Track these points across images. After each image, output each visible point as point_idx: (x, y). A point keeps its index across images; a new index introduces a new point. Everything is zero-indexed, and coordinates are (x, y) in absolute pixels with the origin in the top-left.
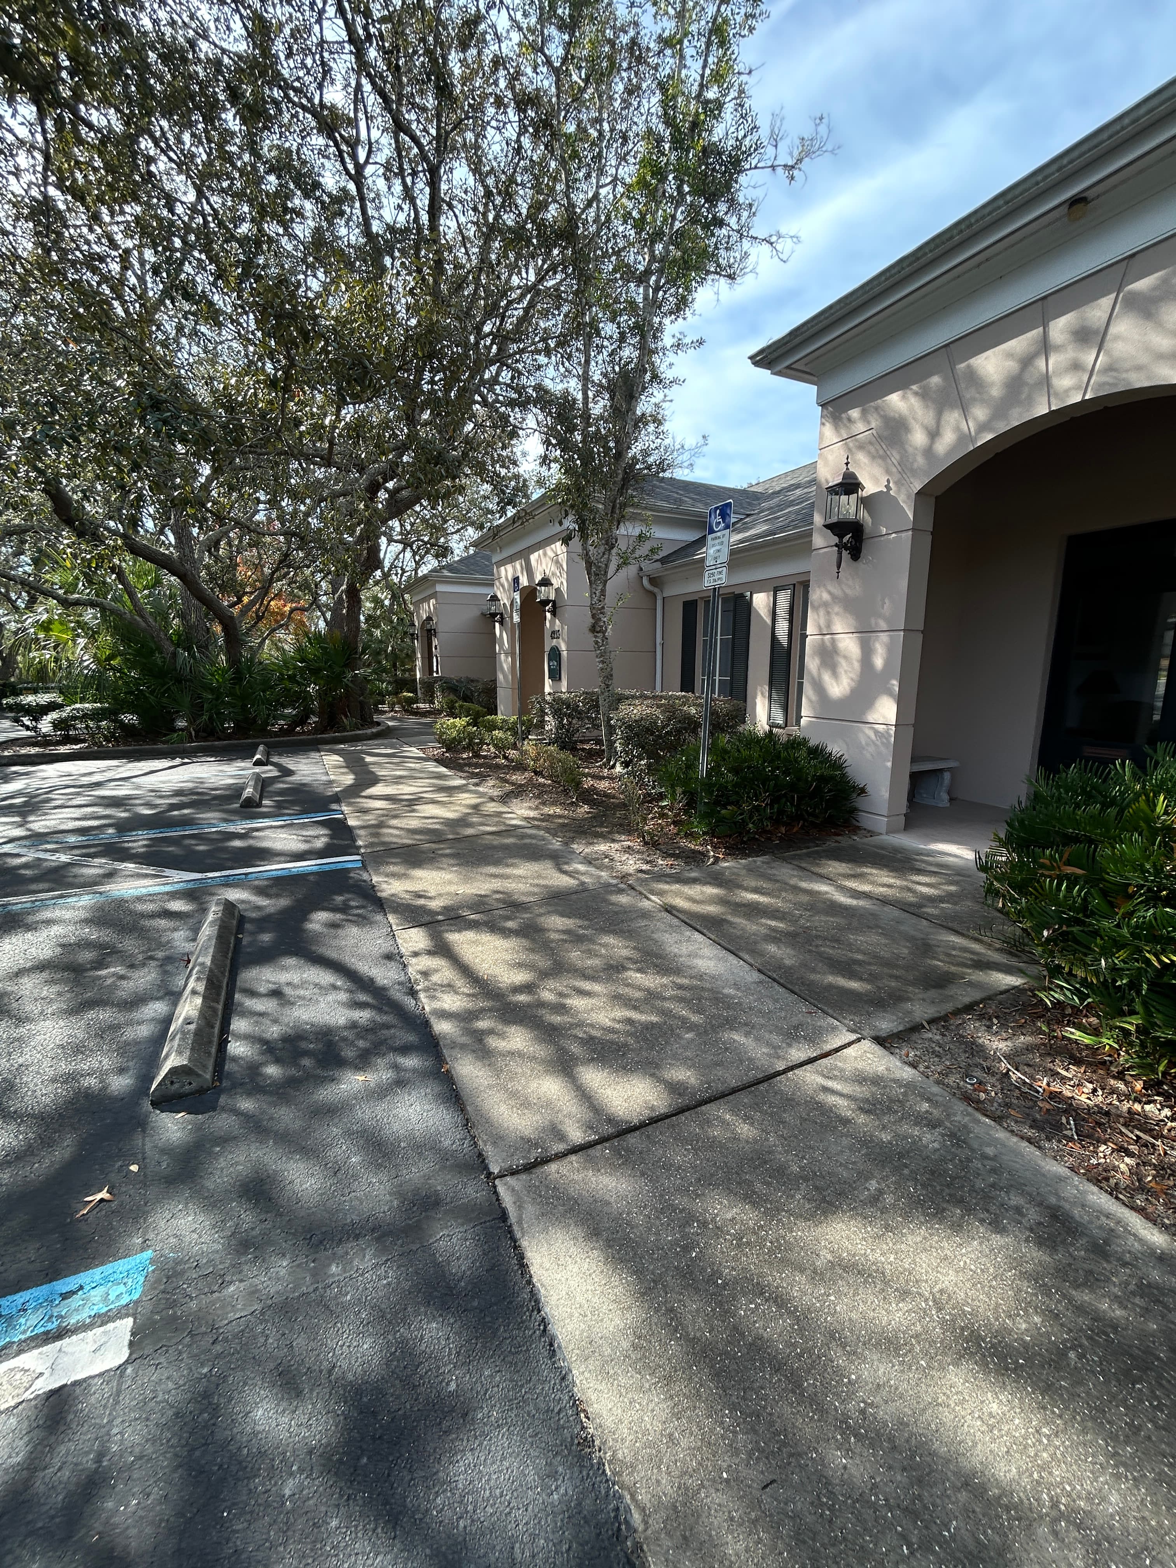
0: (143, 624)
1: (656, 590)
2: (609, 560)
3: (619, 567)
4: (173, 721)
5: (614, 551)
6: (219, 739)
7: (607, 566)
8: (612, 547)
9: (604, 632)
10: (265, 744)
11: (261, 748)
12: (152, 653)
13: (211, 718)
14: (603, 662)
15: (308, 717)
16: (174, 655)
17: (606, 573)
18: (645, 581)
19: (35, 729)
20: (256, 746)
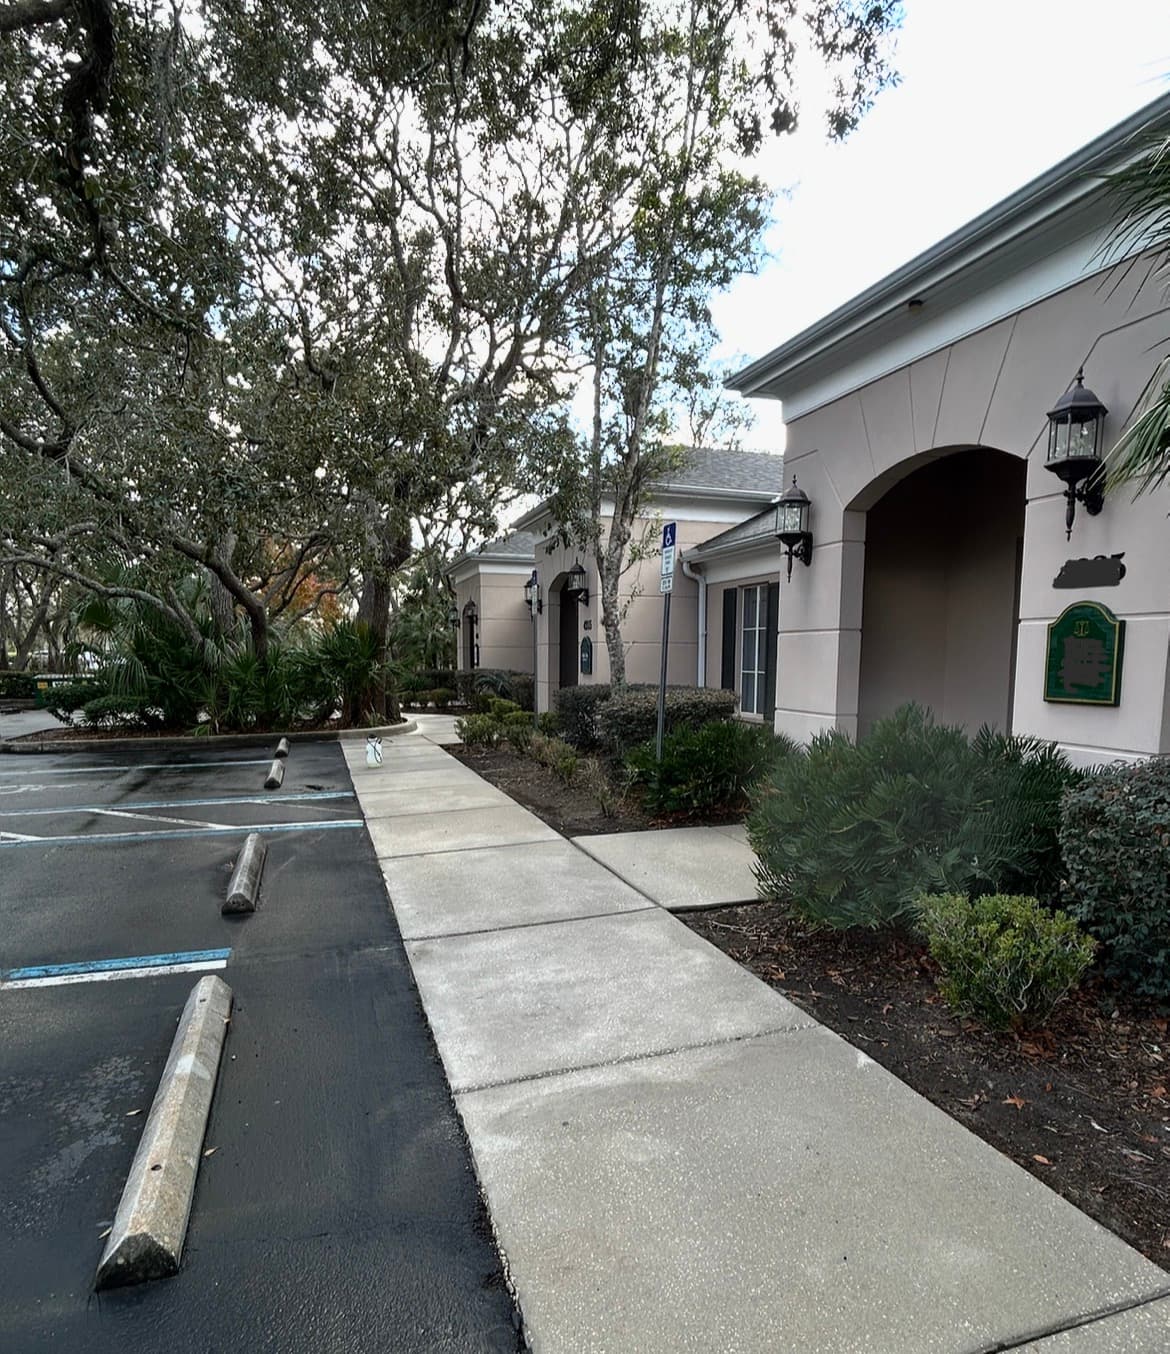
0: (175, 614)
1: (697, 577)
2: (621, 555)
3: (632, 561)
4: (196, 713)
5: (627, 547)
6: (241, 732)
7: (619, 561)
8: (625, 542)
9: (616, 626)
10: (286, 737)
11: (283, 741)
12: (183, 643)
13: (236, 711)
14: (614, 655)
15: (332, 712)
16: (203, 645)
17: (618, 567)
18: (685, 567)
19: (66, 720)
20: (277, 741)
